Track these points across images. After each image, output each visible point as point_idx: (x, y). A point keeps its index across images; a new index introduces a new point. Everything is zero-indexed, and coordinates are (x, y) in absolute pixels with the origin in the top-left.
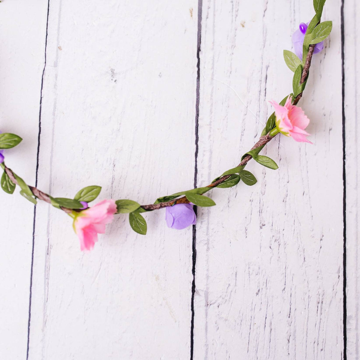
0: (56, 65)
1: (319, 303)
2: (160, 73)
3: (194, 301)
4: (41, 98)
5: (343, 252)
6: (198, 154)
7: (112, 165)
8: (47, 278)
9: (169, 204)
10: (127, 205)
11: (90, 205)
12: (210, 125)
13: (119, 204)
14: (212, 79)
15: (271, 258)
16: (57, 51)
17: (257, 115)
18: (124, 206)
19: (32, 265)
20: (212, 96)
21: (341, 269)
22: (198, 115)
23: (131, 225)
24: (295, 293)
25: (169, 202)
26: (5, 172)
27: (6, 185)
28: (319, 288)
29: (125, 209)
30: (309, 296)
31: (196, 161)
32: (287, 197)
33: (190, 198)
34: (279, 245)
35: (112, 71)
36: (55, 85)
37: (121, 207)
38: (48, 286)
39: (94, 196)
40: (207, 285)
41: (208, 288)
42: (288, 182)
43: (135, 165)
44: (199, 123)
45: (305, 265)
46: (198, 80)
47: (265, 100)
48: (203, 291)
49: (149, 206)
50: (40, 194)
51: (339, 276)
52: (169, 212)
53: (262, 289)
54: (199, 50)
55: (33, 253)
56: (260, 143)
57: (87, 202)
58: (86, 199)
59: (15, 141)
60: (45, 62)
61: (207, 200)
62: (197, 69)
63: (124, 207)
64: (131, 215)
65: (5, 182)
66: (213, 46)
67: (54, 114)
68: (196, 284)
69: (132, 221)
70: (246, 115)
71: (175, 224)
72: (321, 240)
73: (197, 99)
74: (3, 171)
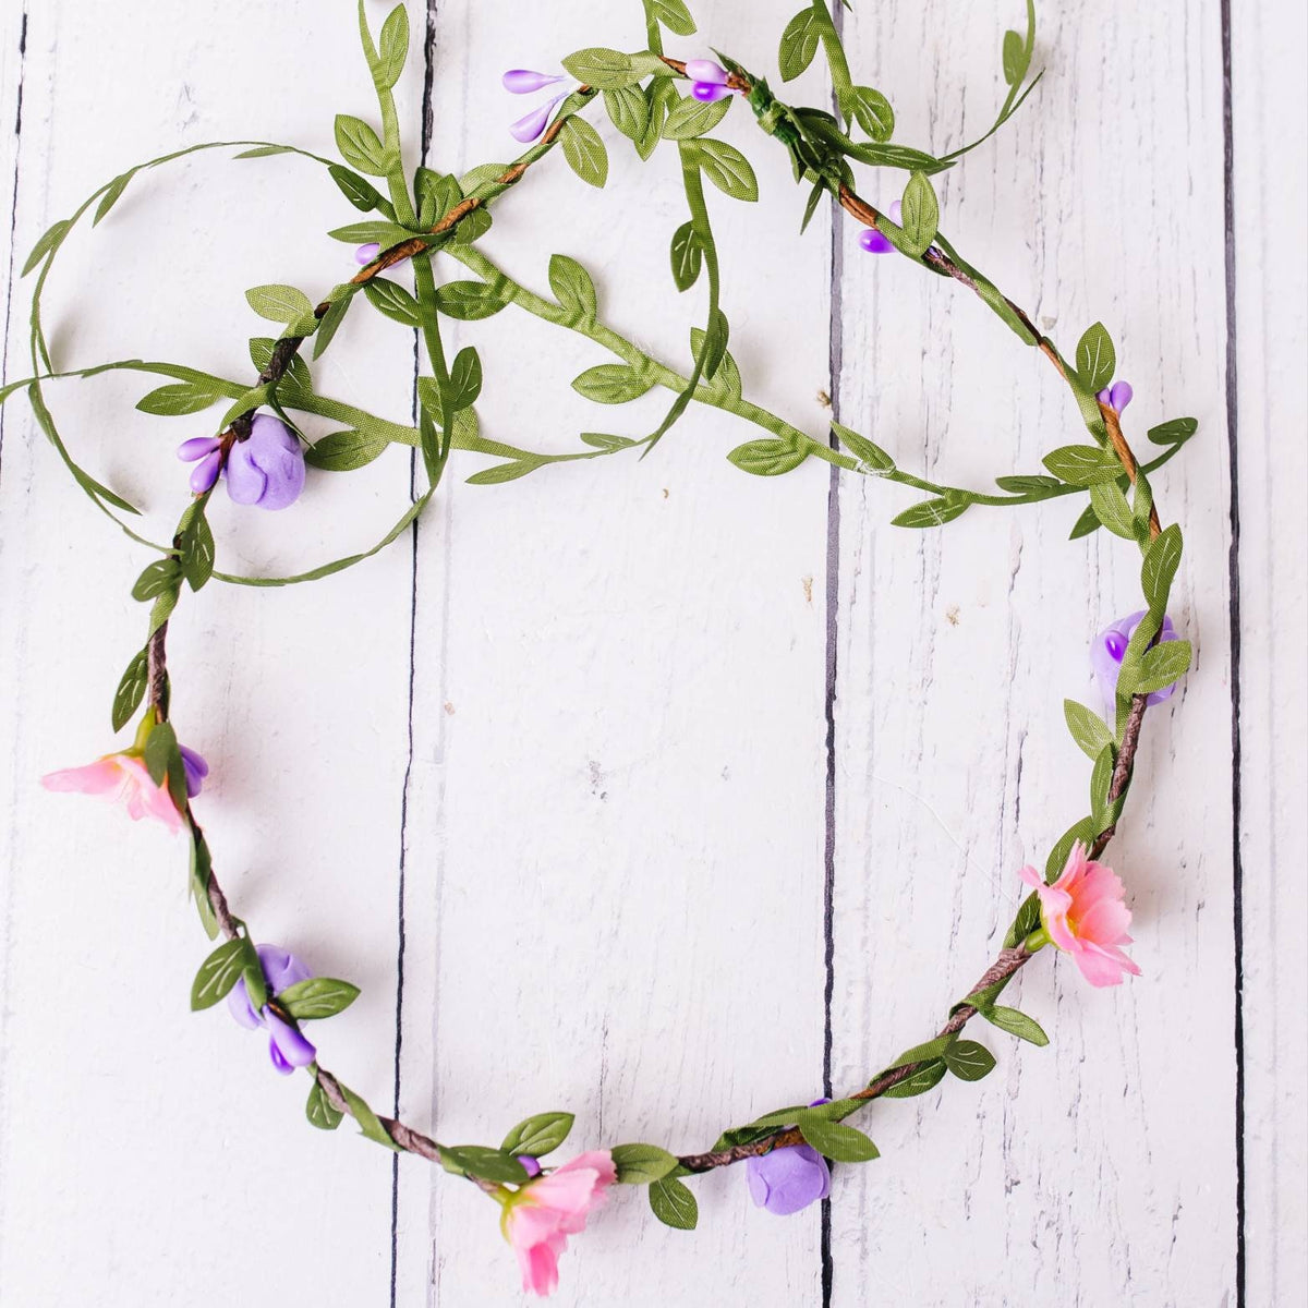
0: (439, 757)
2: (726, 768)
4: (403, 851)
6: (834, 993)
7: (600, 1032)
9: (755, 1152)
11: (543, 1162)
12: (865, 908)
13: (621, 1157)
14: (869, 777)
15: (1037, 1273)
16: (442, 717)
17: (994, 875)
18: (635, 1163)
20: (868, 826)
21: (1230, 1297)
22: (830, 883)
23: (655, 1209)
25: (755, 1145)
26: (318, 1084)
27: (321, 1112)
29: (636, 1173)
31: (828, 1013)
32: (1078, 1103)
33: (812, 1134)
34: (1060, 1236)
35: (594, 767)
36: (440, 815)
37: (628, 1167)
39: (555, 1140)
42: (1084, 1061)
43: (664, 1030)
44: (833, 904)
45: (1131, 1289)
46: (830, 783)
47: (1016, 832)
49: (699, 1157)
50: (411, 1140)
52: (756, 1169)
54: (831, 696)
57: (534, 1157)
58: (534, 1148)
59: (340, 996)
60: (411, 751)
61: (855, 1139)
62: (826, 752)
63: (635, 1167)
64: (654, 1187)
65: (317, 1108)
66: (871, 682)
69: (657, 1200)
70: (964, 875)
71: (771, 1201)
72: (1175, 1218)
73: (828, 837)
74: (312, 1082)
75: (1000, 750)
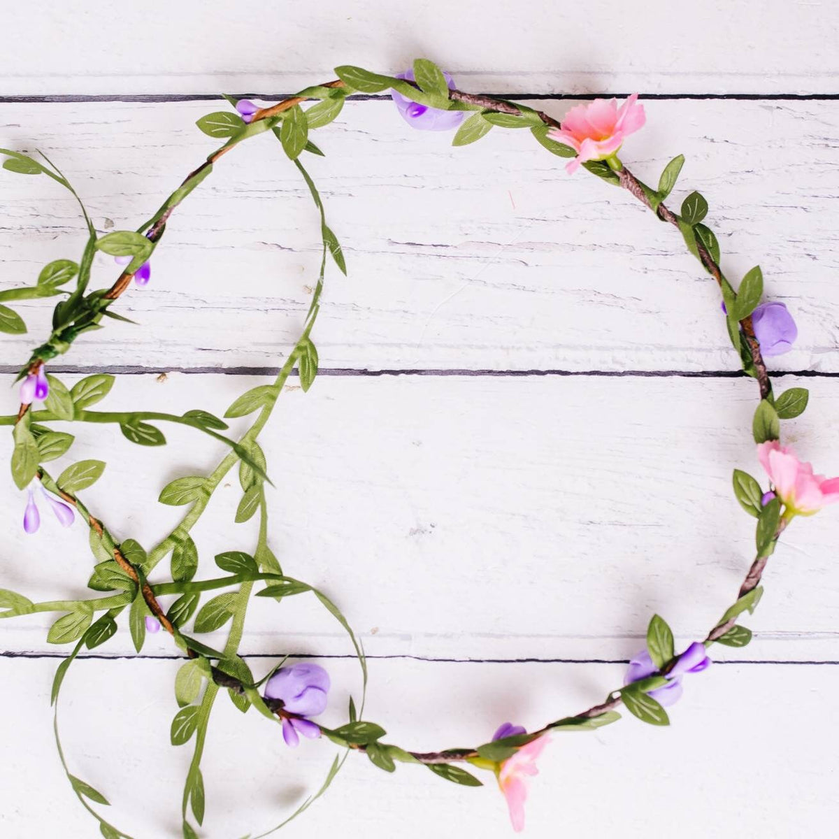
0: (407, 637)
1: (827, 146)
2: (414, 443)
3: (830, 372)
4: (471, 661)
5: (734, 100)
6: (564, 369)
7: (591, 527)
8: (798, 636)
9: (757, 350)
10: (764, 422)
11: (765, 489)
12: (507, 349)
13: (762, 437)
14: (419, 346)
15: (749, 233)
16: (380, 636)
17: (484, 262)
18: (765, 428)
19: (776, 662)
20: (452, 347)
21: (764, 104)
22: (490, 372)
23: (795, 415)
24: (810, 188)
25: (752, 350)
26: (717, 640)
27: (738, 639)
28: (801, 144)
29: (772, 428)
30: (815, 163)
31: (577, 373)
32: (635, 205)
34: (725, 218)
35: (413, 532)
36: (445, 636)
37: (768, 434)
38: (813, 633)
39: (751, 482)
40: (801, 349)
41: (808, 348)
42: (609, 203)
44: (505, 370)
45: (759, 171)
46: (423, 373)
47: (456, 247)
48: (812, 357)
49: (761, 385)
51: (778, 108)
52: (769, 349)
53: (805, 249)
54: (365, 372)
55: (756, 662)
56: (634, 187)
57: (762, 495)
58: (757, 496)
59: (659, 627)
60: (404, 656)
61: (748, 282)
62: (402, 375)
63: (768, 428)
64: (782, 416)
65: (735, 641)
66: (354, 345)
67: (501, 636)
68: (800, 369)
69: (790, 414)
70: (485, 282)
72: (712, 141)
73: (460, 374)
75: (401, 258)
